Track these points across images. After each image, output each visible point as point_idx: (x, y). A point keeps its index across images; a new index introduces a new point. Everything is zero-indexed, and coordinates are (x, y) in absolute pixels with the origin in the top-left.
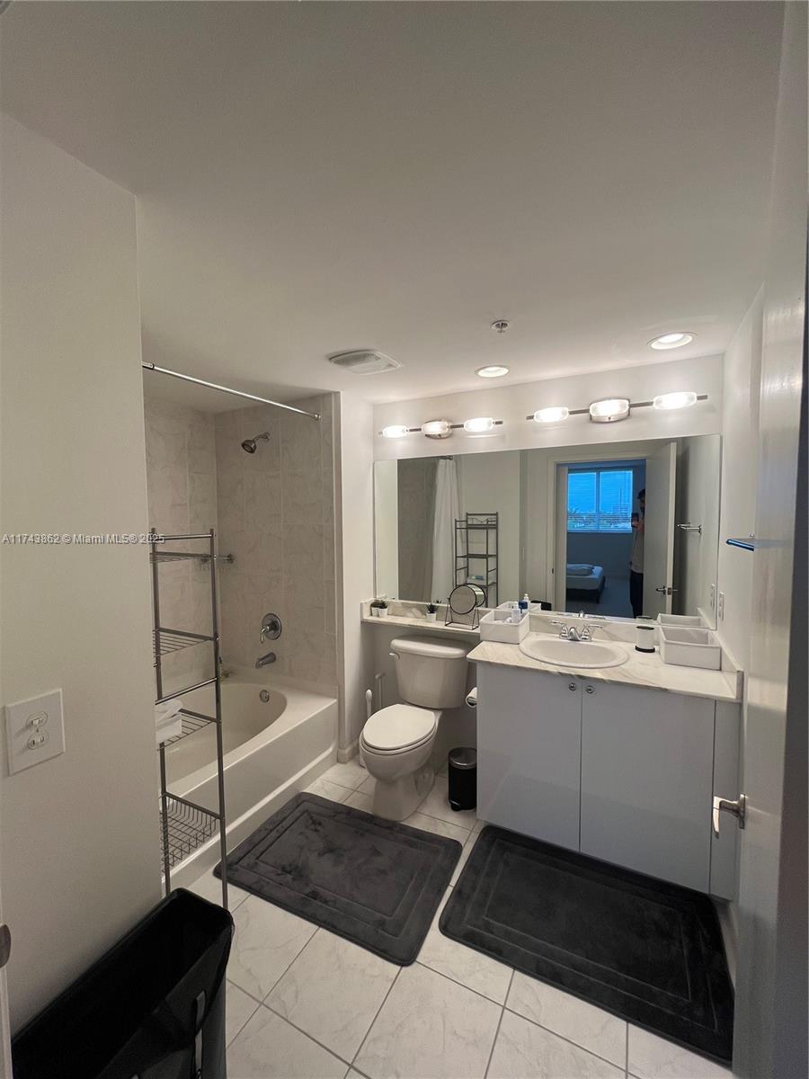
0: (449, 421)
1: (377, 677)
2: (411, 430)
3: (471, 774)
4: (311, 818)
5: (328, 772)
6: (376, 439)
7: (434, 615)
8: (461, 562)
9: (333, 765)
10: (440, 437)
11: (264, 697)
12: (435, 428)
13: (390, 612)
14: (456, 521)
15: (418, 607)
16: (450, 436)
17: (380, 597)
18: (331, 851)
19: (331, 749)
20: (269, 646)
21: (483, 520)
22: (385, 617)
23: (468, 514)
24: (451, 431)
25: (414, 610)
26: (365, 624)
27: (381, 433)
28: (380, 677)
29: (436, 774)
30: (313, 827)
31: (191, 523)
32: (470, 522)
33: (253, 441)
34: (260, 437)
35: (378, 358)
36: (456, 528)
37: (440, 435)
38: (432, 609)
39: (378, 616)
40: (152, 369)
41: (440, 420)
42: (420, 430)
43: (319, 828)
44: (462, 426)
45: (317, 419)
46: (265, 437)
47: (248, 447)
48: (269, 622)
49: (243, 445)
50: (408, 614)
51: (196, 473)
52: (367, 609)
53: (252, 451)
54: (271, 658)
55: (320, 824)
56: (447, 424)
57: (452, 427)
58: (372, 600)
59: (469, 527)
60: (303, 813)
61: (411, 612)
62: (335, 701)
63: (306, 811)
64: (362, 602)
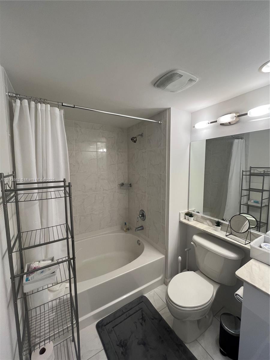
0: (236, 113)
1: (186, 250)
2: (211, 123)
3: (236, 339)
4: (143, 314)
5: (158, 287)
6: (192, 130)
7: (220, 228)
8: (245, 193)
9: (162, 285)
10: (230, 124)
11: (139, 243)
12: (226, 119)
13: (195, 219)
14: (243, 171)
15: (211, 221)
16: (237, 122)
17: (191, 210)
18: (144, 344)
19: (160, 278)
20: (141, 223)
21: (262, 171)
22: (192, 222)
23: (251, 168)
24: (238, 119)
25: (208, 221)
26: (181, 224)
27: (194, 127)
28: (188, 250)
29: (214, 316)
30: (141, 321)
31: (117, 171)
32: (252, 172)
33: (136, 138)
34: (139, 135)
35: (181, 76)
36: (243, 175)
37: (230, 123)
38: (218, 224)
39: (188, 220)
40: (74, 107)
41: (230, 113)
42: (216, 122)
43: (143, 323)
44: (246, 114)
45: (160, 124)
46: (142, 135)
47: (134, 140)
48: (141, 213)
49: (132, 139)
50: (205, 223)
51: (119, 152)
52: (183, 216)
53: (135, 142)
54: (142, 228)
55: (145, 321)
56: (234, 115)
57: (239, 116)
58: (186, 211)
59: (251, 175)
60: (140, 310)
61: (206, 222)
62: (163, 256)
63: (141, 309)
64: (181, 212)
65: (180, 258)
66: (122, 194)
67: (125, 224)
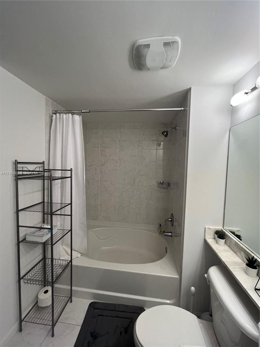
7: (255, 271)
17: (227, 229)
22: (221, 245)
26: (206, 243)
31: (157, 168)
33: (167, 131)
39: (217, 242)
45: (184, 110)
46: (175, 128)
47: (164, 134)
48: (171, 217)
52: (210, 233)
53: (166, 136)
54: (171, 235)
58: (219, 228)
60: (130, 319)
61: (240, 253)
62: (177, 277)
63: (132, 319)
64: (206, 227)
65: (193, 288)
66: (161, 192)
67: (160, 225)
